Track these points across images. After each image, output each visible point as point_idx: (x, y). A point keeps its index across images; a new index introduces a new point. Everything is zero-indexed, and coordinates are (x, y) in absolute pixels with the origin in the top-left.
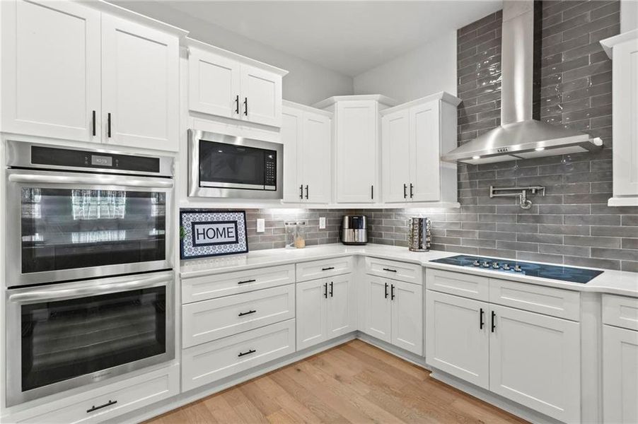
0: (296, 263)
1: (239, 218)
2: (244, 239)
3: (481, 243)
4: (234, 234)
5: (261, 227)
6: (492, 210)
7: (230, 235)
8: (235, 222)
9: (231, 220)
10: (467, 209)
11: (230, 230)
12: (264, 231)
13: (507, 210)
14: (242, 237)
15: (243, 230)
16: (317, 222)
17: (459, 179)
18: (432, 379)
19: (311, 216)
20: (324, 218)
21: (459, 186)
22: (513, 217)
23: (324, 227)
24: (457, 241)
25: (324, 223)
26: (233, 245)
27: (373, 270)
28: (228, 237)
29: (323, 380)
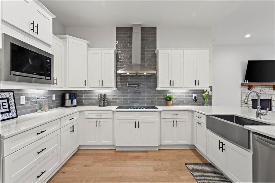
0: (61, 118)
1: (10, 95)
2: (14, 109)
3: (124, 101)
4: (7, 107)
5: (23, 101)
6: (127, 90)
7: (5, 107)
8: (7, 99)
9: (5, 97)
10: (119, 90)
11: (4, 104)
12: (25, 103)
13: (132, 90)
14: (13, 108)
15: (13, 103)
16: (52, 97)
17: (116, 80)
18: (117, 151)
19: (49, 94)
20: (55, 95)
21: (117, 82)
22: (133, 93)
23: (55, 100)
24: (116, 102)
25: (55, 97)
26: (7, 114)
27: (89, 116)
28: (3, 109)
29: (80, 170)
